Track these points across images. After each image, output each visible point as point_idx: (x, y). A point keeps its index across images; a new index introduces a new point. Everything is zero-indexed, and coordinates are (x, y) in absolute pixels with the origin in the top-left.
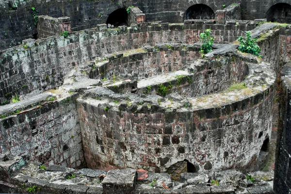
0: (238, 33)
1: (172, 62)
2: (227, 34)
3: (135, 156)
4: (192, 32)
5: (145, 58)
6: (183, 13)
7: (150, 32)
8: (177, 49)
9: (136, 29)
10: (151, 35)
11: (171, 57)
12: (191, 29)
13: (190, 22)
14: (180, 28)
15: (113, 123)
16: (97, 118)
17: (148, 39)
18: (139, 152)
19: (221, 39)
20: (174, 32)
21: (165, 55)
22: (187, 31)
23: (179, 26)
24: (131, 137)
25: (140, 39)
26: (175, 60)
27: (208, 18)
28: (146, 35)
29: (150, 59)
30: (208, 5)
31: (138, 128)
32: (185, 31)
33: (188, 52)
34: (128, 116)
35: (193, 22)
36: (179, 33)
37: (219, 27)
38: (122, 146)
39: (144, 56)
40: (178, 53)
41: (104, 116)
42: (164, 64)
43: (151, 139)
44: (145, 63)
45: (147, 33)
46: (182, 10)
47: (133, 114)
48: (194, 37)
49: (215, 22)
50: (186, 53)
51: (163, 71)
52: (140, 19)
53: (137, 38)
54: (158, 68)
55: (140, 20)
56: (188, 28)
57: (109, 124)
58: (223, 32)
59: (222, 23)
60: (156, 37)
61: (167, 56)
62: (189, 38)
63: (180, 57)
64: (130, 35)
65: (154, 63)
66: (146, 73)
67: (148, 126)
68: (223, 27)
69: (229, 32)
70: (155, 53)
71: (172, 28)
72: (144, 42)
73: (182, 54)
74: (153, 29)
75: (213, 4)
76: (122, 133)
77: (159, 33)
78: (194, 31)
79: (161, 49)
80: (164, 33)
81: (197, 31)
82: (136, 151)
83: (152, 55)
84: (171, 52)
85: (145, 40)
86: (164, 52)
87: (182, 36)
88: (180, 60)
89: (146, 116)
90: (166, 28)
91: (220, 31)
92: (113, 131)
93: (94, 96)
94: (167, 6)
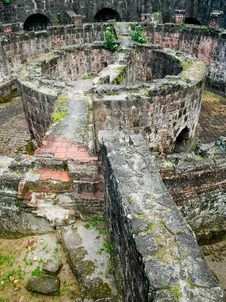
0: (96, 34)
1: (79, 62)
2: (86, 36)
3: (157, 135)
4: (56, 38)
5: (59, 62)
6: (23, 24)
7: (20, 42)
8: (82, 49)
9: (7, 41)
10: (21, 46)
11: (78, 57)
12: (55, 35)
13: (53, 29)
14: (45, 35)
15: (142, 111)
16: (124, 111)
17: (18, 50)
18: (162, 130)
19: (82, 41)
20: (40, 40)
21: (73, 57)
22: (52, 37)
23: (44, 33)
24: (157, 119)
25: (12, 51)
26: (81, 60)
27: (40, 28)
28: (16, 46)
29: (62, 63)
30: (44, 14)
31: (164, 109)
32: (50, 37)
33: (92, 51)
34: (158, 100)
35: (56, 29)
36: (45, 40)
37: (79, 30)
38: (148, 130)
39: (58, 60)
40: (83, 53)
41: (134, 107)
42: (72, 66)
43: (172, 116)
44: (59, 68)
45: (17, 44)
46: (21, 21)
47: (162, 97)
48: (58, 43)
49: (74, 27)
50: (90, 52)
51: (72, 72)
52: (8, 29)
53: (9, 50)
54: (68, 71)
55: (8, 31)
56: (52, 35)
57: (138, 113)
58: (82, 34)
59: (80, 27)
60: (26, 46)
61: (75, 58)
62: (54, 44)
63: (85, 57)
64: (3, 48)
65: (66, 66)
66: (61, 77)
67: (172, 105)
68: (82, 30)
69: (88, 34)
70: (65, 56)
71: (38, 36)
72: (16, 53)
73: (86, 53)
74: (21, 39)
75: (49, 13)
76: (150, 118)
77: (28, 43)
78: (57, 37)
79: (70, 51)
80: (32, 41)
81: (60, 37)
82: (159, 131)
83: (63, 58)
84: (78, 53)
85: (16, 52)
86: (72, 54)
87: (47, 43)
88: (86, 60)
89: (172, 96)
90: (33, 36)
91: (80, 34)
92: (141, 119)
93: (110, 93)
94: (6, 17)
